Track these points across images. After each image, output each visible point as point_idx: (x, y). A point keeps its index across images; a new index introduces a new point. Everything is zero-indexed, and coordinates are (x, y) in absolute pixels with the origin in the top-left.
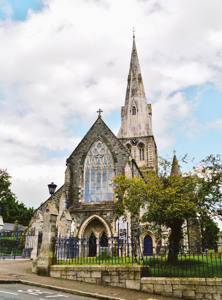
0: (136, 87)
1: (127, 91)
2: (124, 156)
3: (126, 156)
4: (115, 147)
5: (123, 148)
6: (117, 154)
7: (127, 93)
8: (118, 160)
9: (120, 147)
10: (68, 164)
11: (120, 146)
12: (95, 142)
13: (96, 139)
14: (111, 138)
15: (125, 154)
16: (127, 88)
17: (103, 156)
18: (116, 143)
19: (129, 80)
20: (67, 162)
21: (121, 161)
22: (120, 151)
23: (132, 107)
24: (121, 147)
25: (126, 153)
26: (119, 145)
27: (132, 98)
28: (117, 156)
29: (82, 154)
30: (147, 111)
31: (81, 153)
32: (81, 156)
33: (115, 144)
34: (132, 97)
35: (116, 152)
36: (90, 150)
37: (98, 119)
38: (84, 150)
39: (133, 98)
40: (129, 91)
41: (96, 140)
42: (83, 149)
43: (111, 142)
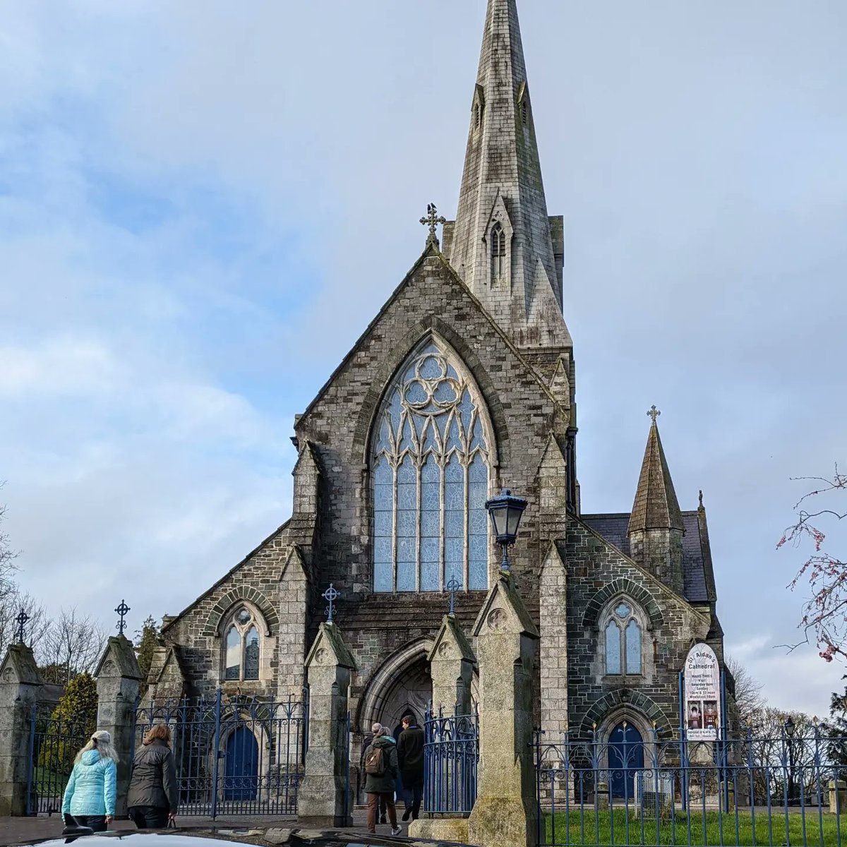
0: (507, 138)
1: (468, 156)
2: (535, 415)
3: (542, 415)
4: (500, 374)
5: (531, 383)
6: (508, 406)
7: (468, 163)
8: (510, 430)
9: (519, 376)
10: (305, 439)
11: (517, 372)
12: (414, 352)
13: (416, 339)
14: (481, 338)
15: (540, 407)
16: (470, 142)
17: (448, 412)
18: (504, 359)
19: (479, 109)
20: (296, 428)
21: (526, 434)
22: (521, 393)
23: (492, 224)
24: (524, 375)
25: (544, 401)
26: (514, 367)
27: (489, 185)
28: (507, 412)
29: (361, 399)
30: (547, 243)
31: (356, 394)
32: (359, 408)
33: (499, 363)
34: (488, 180)
35: (503, 398)
36: (393, 383)
37: (424, 255)
38: (367, 384)
39: (493, 185)
40: (478, 157)
41: (418, 342)
42: (363, 379)
43: (480, 352)
